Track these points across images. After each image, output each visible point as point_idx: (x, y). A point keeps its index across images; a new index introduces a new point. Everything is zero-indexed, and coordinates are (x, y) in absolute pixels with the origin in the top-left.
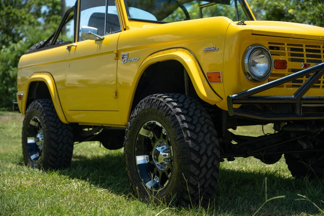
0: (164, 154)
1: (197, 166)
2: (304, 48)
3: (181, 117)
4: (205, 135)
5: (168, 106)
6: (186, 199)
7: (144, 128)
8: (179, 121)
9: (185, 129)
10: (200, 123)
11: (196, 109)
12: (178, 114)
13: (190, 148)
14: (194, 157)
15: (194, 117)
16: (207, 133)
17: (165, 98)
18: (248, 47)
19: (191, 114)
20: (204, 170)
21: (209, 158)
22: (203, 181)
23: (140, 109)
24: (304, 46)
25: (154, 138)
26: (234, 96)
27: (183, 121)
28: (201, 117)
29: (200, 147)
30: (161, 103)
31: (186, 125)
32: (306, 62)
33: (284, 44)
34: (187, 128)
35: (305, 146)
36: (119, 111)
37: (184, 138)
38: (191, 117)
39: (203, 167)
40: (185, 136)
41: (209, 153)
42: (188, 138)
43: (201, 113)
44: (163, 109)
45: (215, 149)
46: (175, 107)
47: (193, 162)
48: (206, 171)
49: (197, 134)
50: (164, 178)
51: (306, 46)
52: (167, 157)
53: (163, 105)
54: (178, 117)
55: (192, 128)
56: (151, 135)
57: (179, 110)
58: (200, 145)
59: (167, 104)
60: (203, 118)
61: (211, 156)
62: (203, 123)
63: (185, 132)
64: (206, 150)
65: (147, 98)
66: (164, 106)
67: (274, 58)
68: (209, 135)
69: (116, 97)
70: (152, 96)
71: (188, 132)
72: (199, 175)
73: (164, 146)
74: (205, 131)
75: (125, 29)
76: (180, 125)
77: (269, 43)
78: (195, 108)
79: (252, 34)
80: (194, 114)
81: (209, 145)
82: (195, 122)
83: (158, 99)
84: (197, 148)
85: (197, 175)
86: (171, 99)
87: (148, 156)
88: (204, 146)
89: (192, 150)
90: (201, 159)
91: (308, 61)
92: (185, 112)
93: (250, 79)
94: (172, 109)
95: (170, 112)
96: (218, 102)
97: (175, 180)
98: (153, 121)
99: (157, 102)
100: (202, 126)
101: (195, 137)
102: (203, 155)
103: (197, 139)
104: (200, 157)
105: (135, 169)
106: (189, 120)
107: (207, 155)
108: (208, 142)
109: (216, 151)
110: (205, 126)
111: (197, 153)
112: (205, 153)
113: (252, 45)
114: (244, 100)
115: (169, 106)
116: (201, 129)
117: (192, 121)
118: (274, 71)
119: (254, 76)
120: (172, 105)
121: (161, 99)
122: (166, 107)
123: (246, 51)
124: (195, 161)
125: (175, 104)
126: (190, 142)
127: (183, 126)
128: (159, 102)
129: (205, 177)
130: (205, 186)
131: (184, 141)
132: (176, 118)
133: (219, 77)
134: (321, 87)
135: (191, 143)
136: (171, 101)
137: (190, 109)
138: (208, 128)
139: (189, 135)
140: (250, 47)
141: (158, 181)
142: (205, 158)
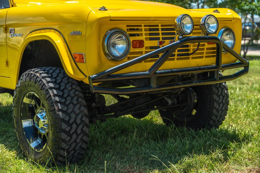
0: (43, 120)
1: (68, 133)
2: (160, 27)
3: (53, 92)
4: (75, 106)
5: (42, 81)
6: (60, 160)
7: (26, 97)
8: (52, 95)
9: (57, 102)
10: (70, 96)
11: (68, 83)
12: (51, 88)
13: (61, 118)
14: (64, 126)
15: (65, 91)
16: (77, 104)
17: (41, 74)
18: (107, 31)
19: (62, 88)
20: (74, 136)
21: (78, 125)
22: (74, 144)
23: (22, 81)
24: (160, 25)
25: (35, 105)
26: (94, 76)
27: (55, 95)
28: (71, 90)
29: (70, 117)
30: (38, 78)
31: (57, 99)
32: (161, 40)
33: (141, 26)
34: (58, 101)
35: (170, 102)
36: (10, 78)
37: (55, 110)
38: (63, 91)
39: (73, 133)
40: (56, 108)
41: (78, 121)
42: (59, 110)
43: (71, 86)
44: (39, 83)
45: (84, 117)
46: (48, 82)
47: (64, 131)
48: (76, 136)
49: (67, 106)
50: (44, 140)
51: (162, 26)
52: (46, 123)
53: (39, 79)
54: (50, 91)
55: (63, 100)
56: (33, 102)
57: (51, 85)
58: (70, 115)
59: (42, 79)
60: (73, 91)
61: (80, 124)
62: (73, 95)
63: (56, 105)
64: (76, 119)
65: (27, 72)
66: (40, 81)
67: (132, 39)
68: (78, 106)
69: (7, 66)
70: (31, 70)
71: (59, 105)
72: (69, 141)
73: (44, 113)
74: (75, 102)
75: (13, 6)
76: (52, 99)
77: (127, 26)
78: (66, 82)
79: (110, 20)
80: (65, 88)
81: (79, 114)
82: (65, 96)
83: (36, 74)
84: (67, 119)
85: (68, 140)
86: (45, 75)
87: (32, 120)
88: (73, 116)
89: (63, 120)
90: (71, 127)
91: (163, 38)
92: (57, 86)
93: (109, 59)
94: (46, 84)
95: (44, 86)
96: (84, 79)
97: (50, 145)
98: (32, 93)
99: (35, 76)
100: (72, 98)
101: (65, 109)
102: (73, 123)
103: (67, 110)
104: (71, 125)
105: (22, 131)
106: (61, 94)
107: (77, 123)
108: (77, 112)
109: (84, 119)
110: (75, 98)
111: (67, 123)
112: (75, 122)
113: (111, 30)
114: (103, 78)
115: (44, 81)
116: (71, 100)
117: (63, 95)
118: (132, 50)
119: (113, 56)
120: (46, 80)
121: (38, 75)
122: (41, 82)
123: (106, 35)
124: (66, 129)
125: (49, 79)
126: (60, 113)
127: (55, 99)
128: (36, 77)
129: (75, 141)
130: (76, 149)
131: (56, 113)
132: (49, 92)
133: (83, 58)
134: (176, 59)
135: (62, 114)
136: (46, 77)
137: (62, 84)
138: (77, 100)
139: (60, 108)
140: (109, 31)
141: (40, 142)
142: (74, 126)
